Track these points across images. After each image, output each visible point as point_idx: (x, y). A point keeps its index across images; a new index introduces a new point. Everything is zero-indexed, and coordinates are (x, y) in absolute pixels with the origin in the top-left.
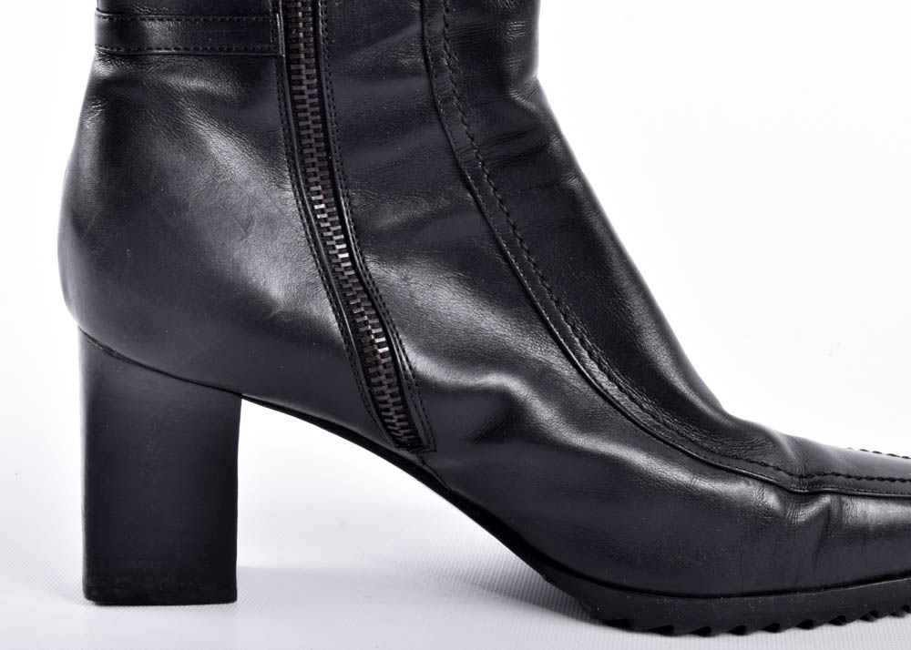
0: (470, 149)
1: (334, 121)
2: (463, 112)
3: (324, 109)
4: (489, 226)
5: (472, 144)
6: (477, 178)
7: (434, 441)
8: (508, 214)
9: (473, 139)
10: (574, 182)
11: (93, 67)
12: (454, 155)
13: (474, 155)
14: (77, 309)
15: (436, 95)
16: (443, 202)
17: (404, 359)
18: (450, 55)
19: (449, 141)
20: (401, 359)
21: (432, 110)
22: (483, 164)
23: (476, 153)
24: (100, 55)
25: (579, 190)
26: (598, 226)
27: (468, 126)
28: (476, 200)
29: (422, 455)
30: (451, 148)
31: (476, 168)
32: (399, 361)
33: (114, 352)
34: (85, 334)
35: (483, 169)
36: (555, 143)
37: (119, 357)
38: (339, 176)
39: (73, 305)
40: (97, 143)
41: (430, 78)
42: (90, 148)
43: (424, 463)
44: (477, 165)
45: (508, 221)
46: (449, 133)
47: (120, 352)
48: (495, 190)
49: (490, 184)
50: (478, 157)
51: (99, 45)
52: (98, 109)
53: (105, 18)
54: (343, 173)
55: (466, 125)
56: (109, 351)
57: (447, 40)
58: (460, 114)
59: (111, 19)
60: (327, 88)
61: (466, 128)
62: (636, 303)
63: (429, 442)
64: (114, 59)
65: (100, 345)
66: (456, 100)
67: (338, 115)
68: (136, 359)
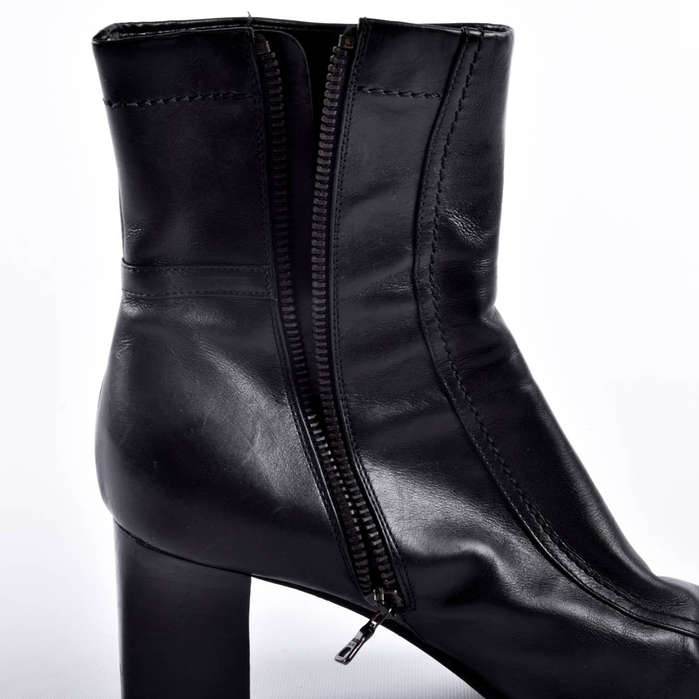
0: (447, 361)
1: (337, 340)
2: (443, 332)
3: (330, 330)
4: (461, 422)
5: (448, 357)
6: (452, 383)
7: (415, 601)
8: (477, 414)
9: (449, 353)
10: (529, 388)
11: (122, 308)
12: (433, 365)
13: (450, 366)
14: (113, 506)
15: (422, 318)
16: (424, 404)
17: (391, 540)
18: (434, 286)
19: (430, 355)
20: (389, 539)
21: (419, 329)
22: (457, 373)
23: (452, 364)
24: (127, 298)
25: (533, 394)
26: (548, 423)
27: (446, 342)
28: (450, 402)
29: (404, 614)
30: (431, 359)
31: (451, 376)
32: (387, 541)
33: (145, 543)
34: (120, 527)
35: (457, 377)
36: (514, 356)
37: (149, 547)
38: (339, 384)
39: (109, 501)
40: (127, 371)
41: (417, 303)
42: (121, 375)
43: (405, 621)
44: (452, 374)
45: (477, 419)
46: (431, 348)
47: (150, 543)
48: (467, 394)
49: (463, 389)
50: (453, 368)
51: (125, 290)
52: (126, 343)
53: (129, 269)
54: (343, 381)
55: (444, 341)
56: (140, 542)
57: (432, 273)
58: (440, 333)
59: (134, 270)
60: (334, 314)
61: (444, 344)
62: (581, 485)
63: (410, 603)
64: (137, 302)
65: (133, 537)
66: (437, 322)
67: (341, 335)
68: (163, 549)
